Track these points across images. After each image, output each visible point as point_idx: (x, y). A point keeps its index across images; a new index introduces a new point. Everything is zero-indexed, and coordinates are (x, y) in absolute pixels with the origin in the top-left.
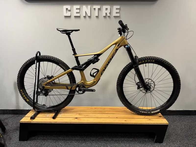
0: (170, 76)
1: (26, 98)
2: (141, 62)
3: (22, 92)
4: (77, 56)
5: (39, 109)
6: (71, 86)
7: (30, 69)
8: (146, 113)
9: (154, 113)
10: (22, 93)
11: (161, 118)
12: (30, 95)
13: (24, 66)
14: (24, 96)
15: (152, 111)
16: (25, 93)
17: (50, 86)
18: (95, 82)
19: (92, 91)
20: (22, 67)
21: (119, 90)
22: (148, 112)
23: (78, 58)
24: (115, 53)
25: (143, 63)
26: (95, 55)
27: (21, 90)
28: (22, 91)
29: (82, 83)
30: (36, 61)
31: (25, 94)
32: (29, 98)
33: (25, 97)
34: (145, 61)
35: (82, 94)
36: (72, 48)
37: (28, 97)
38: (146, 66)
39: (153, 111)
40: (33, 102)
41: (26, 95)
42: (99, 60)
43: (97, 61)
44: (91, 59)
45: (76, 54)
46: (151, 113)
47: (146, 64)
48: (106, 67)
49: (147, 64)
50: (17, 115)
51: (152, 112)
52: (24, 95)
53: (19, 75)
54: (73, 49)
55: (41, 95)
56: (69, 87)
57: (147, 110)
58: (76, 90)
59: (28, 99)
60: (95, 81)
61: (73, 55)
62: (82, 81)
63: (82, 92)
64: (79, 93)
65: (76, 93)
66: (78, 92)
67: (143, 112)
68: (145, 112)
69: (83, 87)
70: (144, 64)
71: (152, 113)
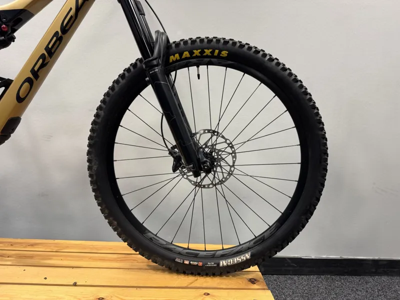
0: (288, 120)
2: (177, 56)
8: (200, 264)
9: (228, 266)
11: (255, 286)
15: (224, 256)
22: (205, 261)
25: (187, 65)
34: (191, 53)
38: (199, 76)
39: (225, 259)
46: (218, 264)
47: (201, 67)
49: (203, 68)
51: (223, 263)
57: (205, 253)
67: (187, 262)
68: (196, 263)
70: (193, 69)
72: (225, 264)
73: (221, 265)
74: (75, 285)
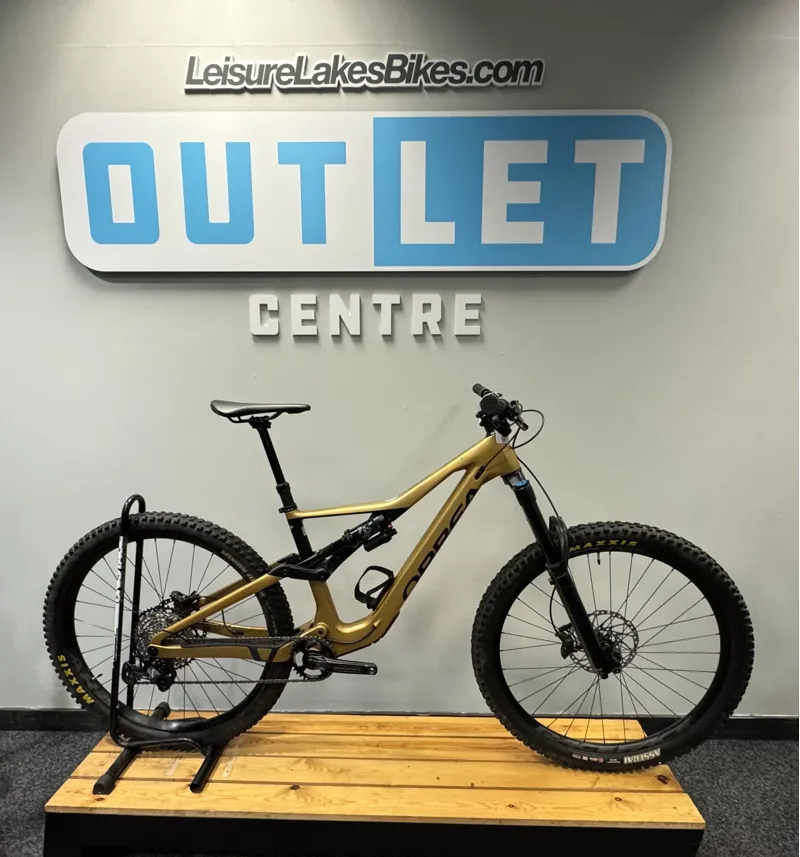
0: (706, 607)
1: (83, 691)
2: (578, 547)
3: (66, 665)
4: (298, 515)
5: (135, 738)
6: (273, 646)
7: (99, 566)
8: (601, 760)
9: (633, 763)
10: (66, 669)
11: (667, 788)
12: (100, 676)
13: (74, 558)
14: (74, 681)
15: (629, 752)
16: (79, 667)
17: (179, 647)
18: (375, 628)
19: (365, 669)
20: (62, 564)
21: (483, 662)
22: (606, 756)
23: (302, 525)
24: (465, 509)
25: (588, 551)
26: (375, 513)
27: (62, 658)
28: (64, 662)
29: (320, 632)
30: (121, 538)
31: (76, 675)
32: (96, 687)
33: (76, 686)
34: (594, 543)
35: (318, 683)
36: (275, 484)
37: (90, 685)
38: (599, 562)
39: (630, 756)
40: (109, 704)
41: (84, 676)
42: (394, 532)
43: (387, 539)
44: (360, 529)
45: (294, 507)
46: (622, 761)
47: (601, 554)
48: (424, 567)
49: (604, 555)
51: (628, 760)
52: (71, 677)
53: (53, 595)
54: (279, 489)
55: (143, 683)
56: (265, 652)
57: (605, 747)
58: (295, 665)
59: (92, 693)
60: (376, 624)
61: (281, 511)
62: (320, 626)
63: (317, 672)
64: (305, 675)
65: (294, 675)
66: (300, 670)
67: (585, 758)
68: (595, 759)
69: (326, 651)
70: (593, 556)
71: (628, 764)
72: (630, 761)
73: (625, 762)
74: (472, 787)
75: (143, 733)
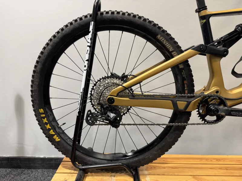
1: (54, 133)
3: (44, 115)
5: (86, 164)
6: (187, 100)
10: (44, 118)
12: (64, 124)
13: (56, 39)
14: (48, 127)
16: (51, 119)
17: (128, 99)
20: (48, 44)
27: (42, 111)
29: (217, 92)
30: (92, 23)
31: (50, 122)
32: (61, 132)
33: (49, 130)
35: (213, 125)
37: (57, 130)
40: (71, 144)
41: (53, 124)
45: (205, 8)
50: (19, 170)
52: (46, 124)
53: (39, 67)
55: (99, 125)
56: (181, 104)
59: (59, 135)
61: (196, 11)
63: (215, 118)
64: (205, 121)
66: (203, 117)
75: (89, 161)
